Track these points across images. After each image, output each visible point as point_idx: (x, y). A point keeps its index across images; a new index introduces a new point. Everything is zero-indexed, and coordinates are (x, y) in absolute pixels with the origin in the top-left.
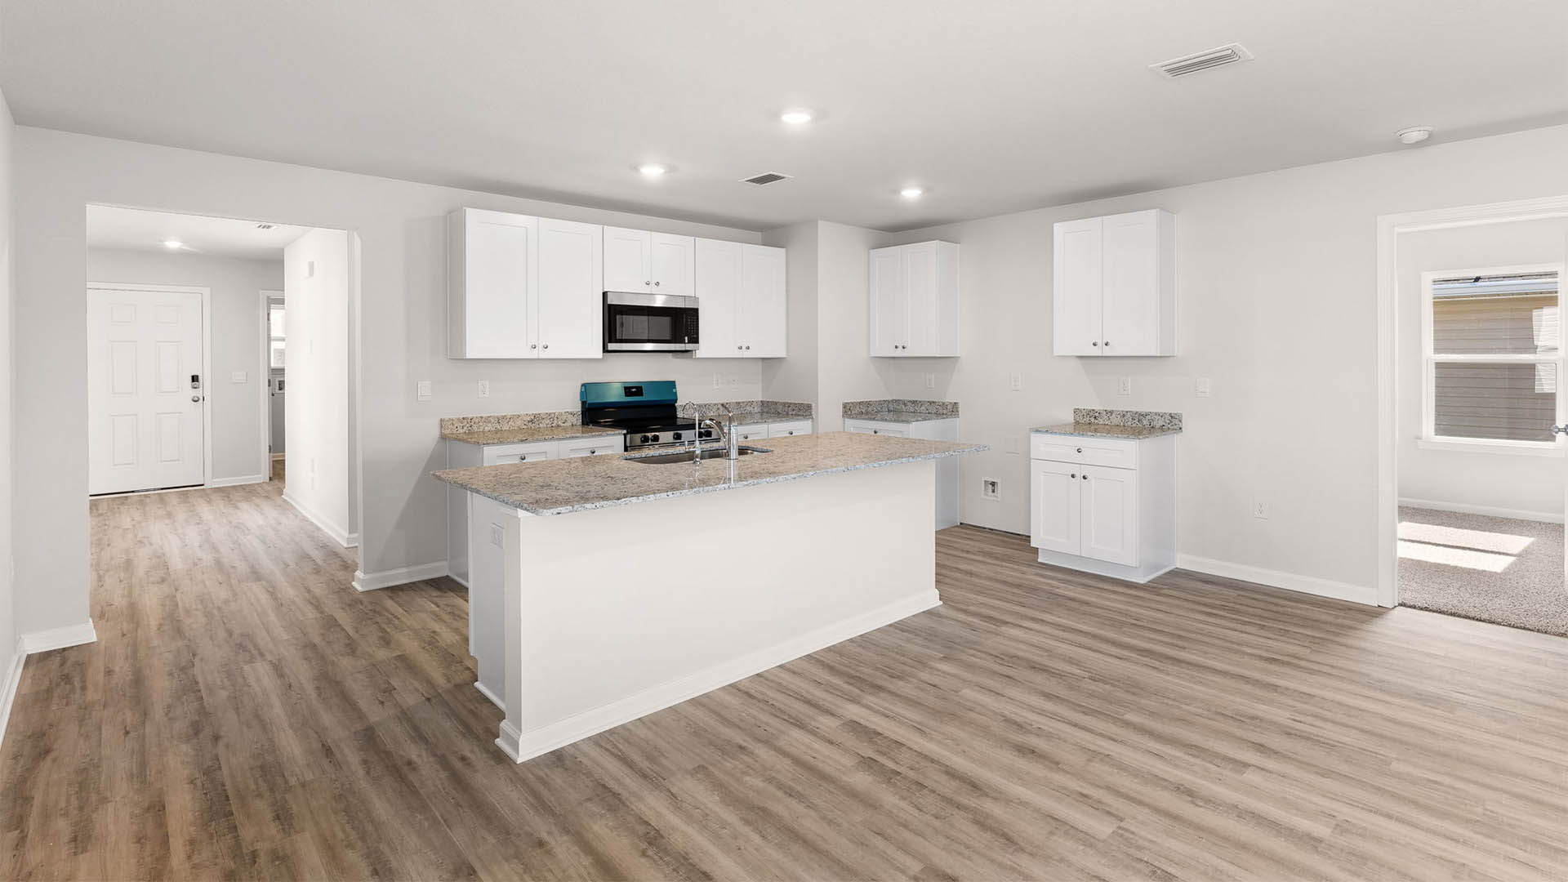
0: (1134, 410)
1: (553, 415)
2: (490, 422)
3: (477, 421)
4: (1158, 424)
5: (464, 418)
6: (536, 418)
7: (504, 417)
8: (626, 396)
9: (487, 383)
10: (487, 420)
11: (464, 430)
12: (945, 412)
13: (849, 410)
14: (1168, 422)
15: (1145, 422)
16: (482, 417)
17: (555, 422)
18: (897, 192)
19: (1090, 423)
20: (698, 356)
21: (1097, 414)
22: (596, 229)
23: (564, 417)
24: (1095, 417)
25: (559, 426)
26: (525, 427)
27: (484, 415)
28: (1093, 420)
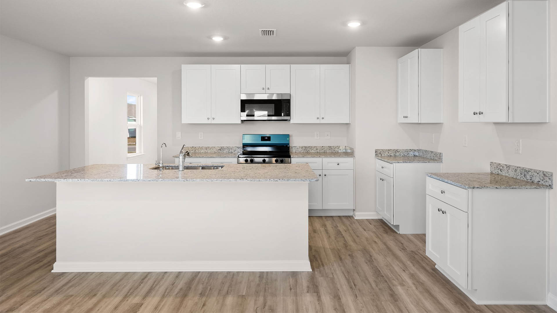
0: (522, 166)
1: (229, 148)
2: (203, 149)
3: (197, 148)
4: (536, 180)
5: (192, 147)
6: (221, 149)
7: (209, 147)
8: (262, 140)
9: (202, 133)
10: (202, 148)
11: (193, 152)
12: (436, 158)
13: (379, 154)
14: (542, 178)
15: (528, 177)
16: (200, 147)
17: (230, 151)
18: (345, 24)
19: (498, 174)
20: (292, 123)
21: (501, 168)
22: (237, 66)
23: (234, 149)
24: (501, 170)
25: (232, 153)
26: (217, 152)
27: (201, 146)
28: (499, 171)
